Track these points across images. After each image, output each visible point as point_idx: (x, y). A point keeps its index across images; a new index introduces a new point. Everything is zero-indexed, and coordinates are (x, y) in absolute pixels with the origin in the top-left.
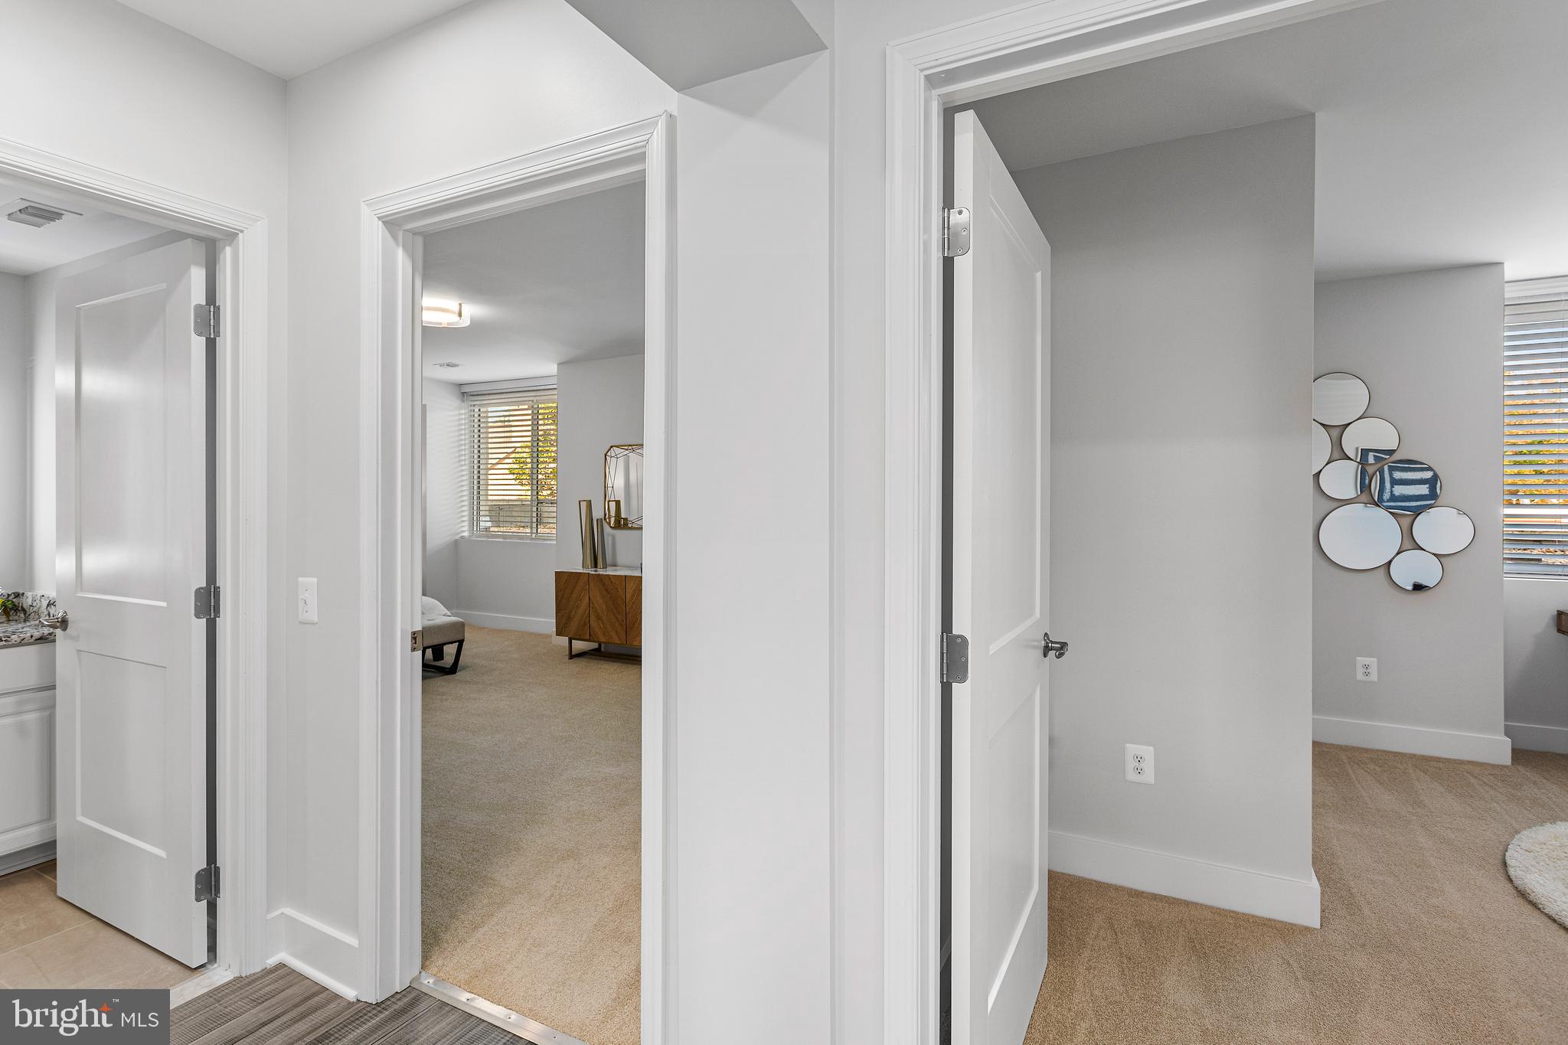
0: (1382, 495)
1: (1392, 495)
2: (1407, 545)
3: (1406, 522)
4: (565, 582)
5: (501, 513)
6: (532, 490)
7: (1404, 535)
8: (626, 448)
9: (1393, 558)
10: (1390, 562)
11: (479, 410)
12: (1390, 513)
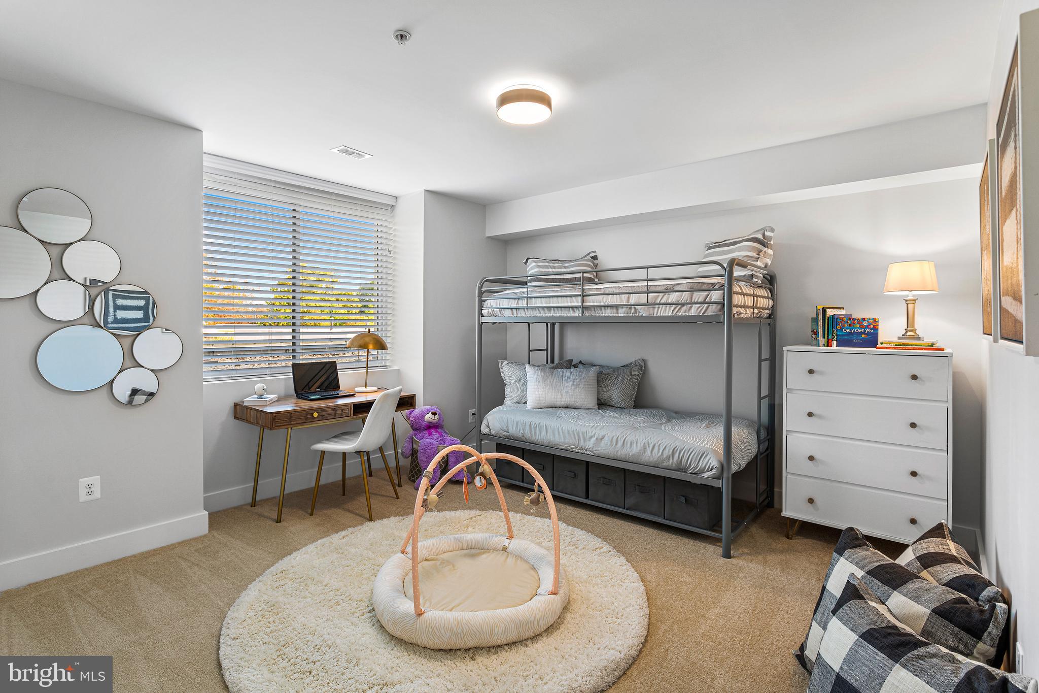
0: (107, 319)
1: (115, 318)
2: (128, 363)
3: (127, 342)
7: (126, 354)
9: (116, 377)
10: (113, 381)
12: (113, 334)
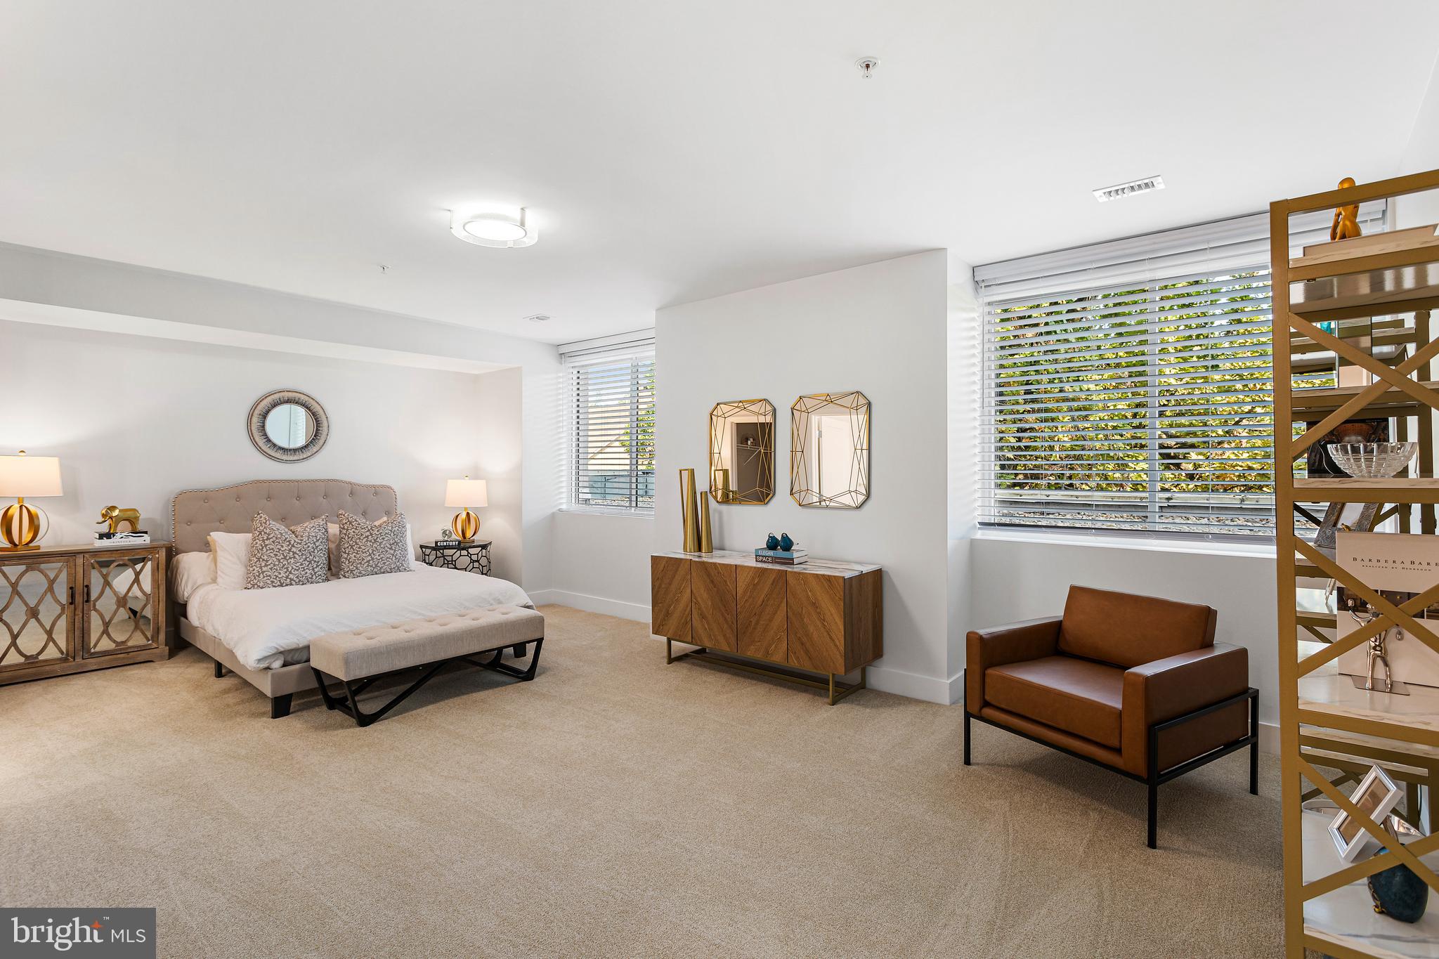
4: (663, 569)
5: (608, 485)
6: (631, 458)
8: (736, 405)
11: (578, 372)
